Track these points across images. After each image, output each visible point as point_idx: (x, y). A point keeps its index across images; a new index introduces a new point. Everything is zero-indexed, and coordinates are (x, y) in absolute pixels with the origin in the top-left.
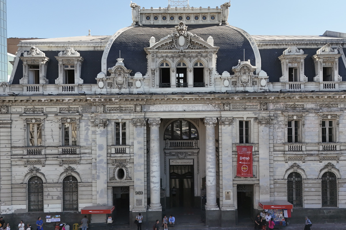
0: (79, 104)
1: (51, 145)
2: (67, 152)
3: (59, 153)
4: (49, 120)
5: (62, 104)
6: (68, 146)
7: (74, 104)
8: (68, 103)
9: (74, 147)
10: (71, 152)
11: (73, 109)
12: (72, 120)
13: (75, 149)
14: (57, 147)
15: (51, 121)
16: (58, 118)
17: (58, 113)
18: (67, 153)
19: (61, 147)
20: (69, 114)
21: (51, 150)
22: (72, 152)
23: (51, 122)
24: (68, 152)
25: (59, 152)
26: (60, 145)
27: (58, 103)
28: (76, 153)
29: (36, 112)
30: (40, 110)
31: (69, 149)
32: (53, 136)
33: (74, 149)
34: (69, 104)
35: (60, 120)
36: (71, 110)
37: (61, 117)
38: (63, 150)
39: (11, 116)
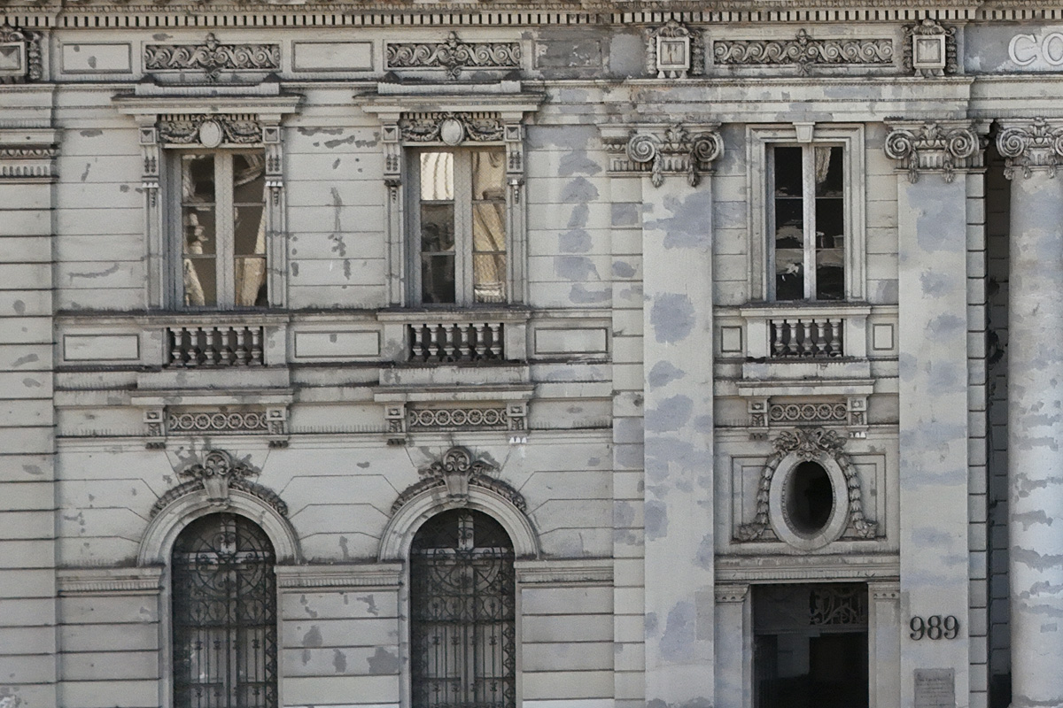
0: (525, 20)
1: (329, 303)
2: (440, 345)
3: (388, 356)
4: (318, 129)
5: (407, 19)
6: (450, 310)
7: (485, 21)
8: (447, 11)
9: (487, 316)
10: (465, 351)
11: (481, 50)
12: (476, 131)
13: (494, 326)
14: (372, 313)
15: (332, 132)
16: (375, 114)
17: (380, 80)
18: (441, 354)
19: (400, 317)
20: (456, 88)
21: (333, 335)
22: (472, 345)
23: (330, 144)
24: (449, 351)
25: (385, 345)
26: (395, 300)
27: (377, 12)
28: (502, 353)
29: (225, 75)
30: (257, 57)
31: (456, 330)
32: (346, 239)
33: (487, 330)
34: (456, 19)
35: (389, 131)
36: (468, 62)
37: (402, 105)
38: (412, 332)
39: (54, 101)
